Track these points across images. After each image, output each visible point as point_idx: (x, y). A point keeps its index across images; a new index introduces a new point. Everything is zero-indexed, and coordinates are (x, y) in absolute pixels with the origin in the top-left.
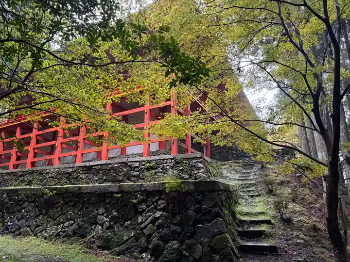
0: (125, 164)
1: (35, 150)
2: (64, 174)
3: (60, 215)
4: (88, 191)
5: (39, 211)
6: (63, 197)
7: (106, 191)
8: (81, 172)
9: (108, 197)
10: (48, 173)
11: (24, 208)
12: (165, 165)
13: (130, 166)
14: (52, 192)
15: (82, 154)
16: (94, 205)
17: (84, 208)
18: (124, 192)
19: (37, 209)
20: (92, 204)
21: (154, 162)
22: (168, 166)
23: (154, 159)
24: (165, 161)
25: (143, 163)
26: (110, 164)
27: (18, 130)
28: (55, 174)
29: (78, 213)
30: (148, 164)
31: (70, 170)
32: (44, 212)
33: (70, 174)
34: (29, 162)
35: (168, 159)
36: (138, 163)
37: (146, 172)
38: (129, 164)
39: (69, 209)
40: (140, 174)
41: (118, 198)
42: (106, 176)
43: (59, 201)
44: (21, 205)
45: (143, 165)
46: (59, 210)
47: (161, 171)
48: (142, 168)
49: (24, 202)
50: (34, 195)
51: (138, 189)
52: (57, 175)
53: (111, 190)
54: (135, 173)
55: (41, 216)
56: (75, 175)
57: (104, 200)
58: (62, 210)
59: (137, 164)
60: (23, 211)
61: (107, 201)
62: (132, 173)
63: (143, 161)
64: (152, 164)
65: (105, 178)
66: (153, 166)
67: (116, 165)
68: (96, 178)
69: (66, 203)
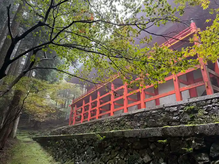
0: (162, 110)
1: (100, 109)
2: (115, 122)
3: (109, 159)
4: (131, 136)
5: (95, 154)
6: (111, 141)
7: (148, 136)
8: (126, 120)
9: (152, 143)
10: (105, 122)
11: (86, 151)
12: (209, 105)
13: (169, 112)
14: (103, 137)
15: (127, 108)
16: (138, 151)
17: (129, 154)
18: (170, 136)
19: (94, 152)
20: (136, 150)
21: (195, 105)
22: (214, 106)
23: (194, 101)
24: (209, 102)
25: (182, 107)
26: (148, 111)
27: (90, 98)
28: (109, 123)
29: (124, 159)
30: (188, 108)
31: (119, 119)
32: (98, 155)
33: (119, 122)
34: (97, 116)
35: (212, 99)
36: (176, 107)
37: (187, 116)
38: (166, 109)
39: (116, 154)
40: (180, 119)
41: (164, 145)
42: (147, 122)
43: (108, 145)
44: (84, 148)
45: (182, 109)
46: (108, 153)
47: (207, 113)
48: (181, 112)
49: (86, 145)
50: (92, 139)
51: (189, 133)
52: (110, 123)
53: (153, 134)
54: (175, 118)
55: (97, 158)
56: (122, 122)
57: (149, 147)
58: (110, 154)
59: (175, 109)
60: (86, 152)
61: (151, 147)
62: (171, 118)
63: (181, 105)
64: (192, 107)
65: (145, 124)
66: (193, 109)
67: (154, 112)
68: (138, 125)
69: (113, 148)
